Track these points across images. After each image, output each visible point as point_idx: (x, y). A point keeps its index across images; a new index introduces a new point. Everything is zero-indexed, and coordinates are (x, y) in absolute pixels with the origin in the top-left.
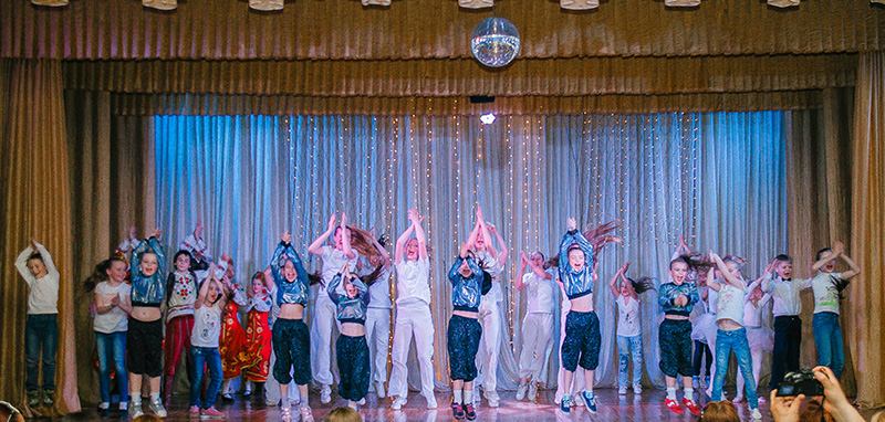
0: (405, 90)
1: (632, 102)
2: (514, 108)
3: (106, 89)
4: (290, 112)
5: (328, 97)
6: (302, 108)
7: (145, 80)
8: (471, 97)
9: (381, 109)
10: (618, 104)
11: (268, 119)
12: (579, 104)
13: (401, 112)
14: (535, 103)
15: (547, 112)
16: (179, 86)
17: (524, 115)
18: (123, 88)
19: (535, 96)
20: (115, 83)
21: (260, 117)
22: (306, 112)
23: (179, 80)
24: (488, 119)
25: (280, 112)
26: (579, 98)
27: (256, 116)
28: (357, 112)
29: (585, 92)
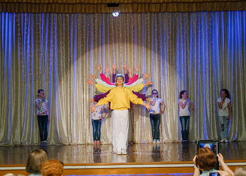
1: (184, 6)
2: (128, 9)
4: (21, 11)
5: (39, 4)
6: (27, 9)
8: (108, 4)
9: (65, 10)
10: (177, 7)
11: (11, 15)
12: (159, 7)
13: (74, 12)
14: (138, 7)
15: (143, 11)
17: (133, 13)
19: (138, 3)
21: (7, 14)
22: (29, 11)
24: (116, 14)
25: (17, 11)
26: (159, 5)
27: (5, 13)
28: (53, 11)
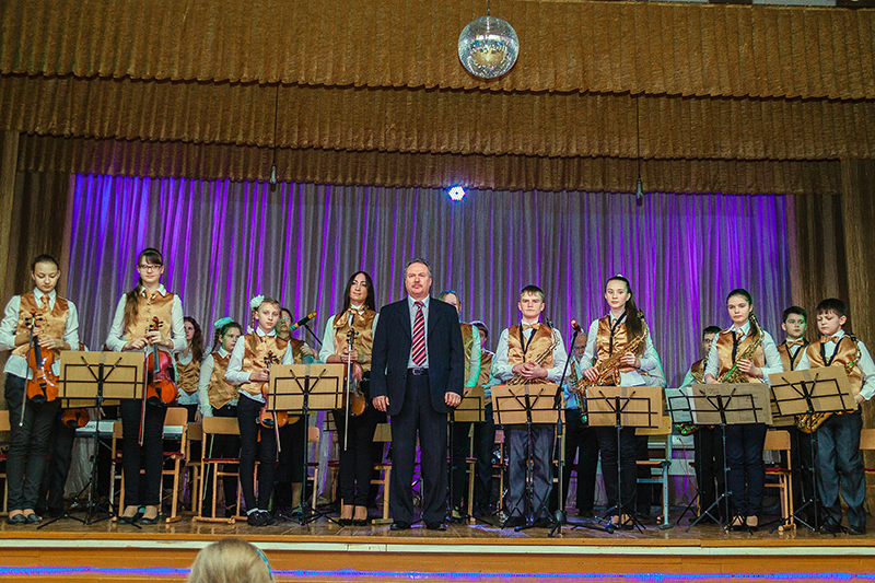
0: (366, 142)
3: (13, 128)
7: (61, 120)
16: (102, 128)
18: (35, 128)
20: (26, 121)
23: (102, 122)
29: (574, 151)
